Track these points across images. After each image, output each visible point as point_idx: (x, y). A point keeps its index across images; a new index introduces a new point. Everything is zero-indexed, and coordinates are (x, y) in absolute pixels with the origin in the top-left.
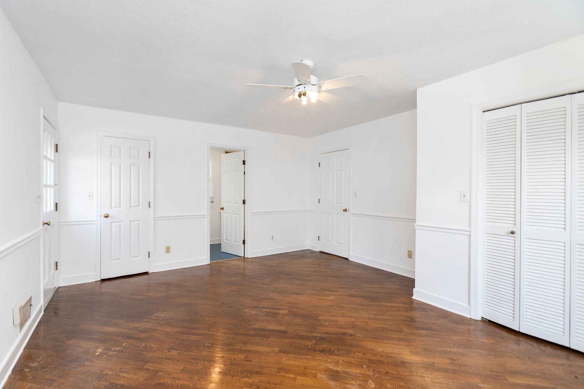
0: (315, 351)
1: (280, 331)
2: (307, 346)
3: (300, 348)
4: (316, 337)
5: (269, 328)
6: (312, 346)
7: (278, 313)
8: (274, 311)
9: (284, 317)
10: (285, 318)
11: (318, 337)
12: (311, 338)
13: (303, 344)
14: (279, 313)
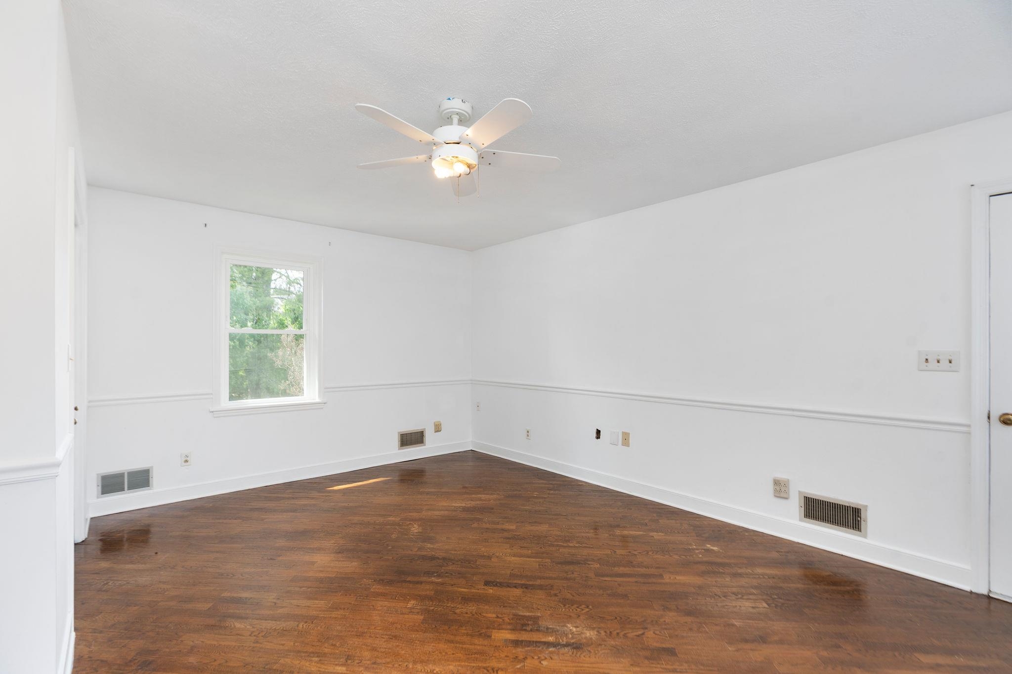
0: (444, 559)
1: (496, 584)
2: (453, 564)
3: (463, 561)
4: (439, 576)
5: (518, 590)
6: (446, 564)
7: (513, 630)
8: (525, 636)
9: (498, 617)
10: (494, 616)
11: (434, 576)
12: (447, 574)
13: (459, 566)
14: (511, 630)
